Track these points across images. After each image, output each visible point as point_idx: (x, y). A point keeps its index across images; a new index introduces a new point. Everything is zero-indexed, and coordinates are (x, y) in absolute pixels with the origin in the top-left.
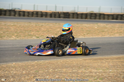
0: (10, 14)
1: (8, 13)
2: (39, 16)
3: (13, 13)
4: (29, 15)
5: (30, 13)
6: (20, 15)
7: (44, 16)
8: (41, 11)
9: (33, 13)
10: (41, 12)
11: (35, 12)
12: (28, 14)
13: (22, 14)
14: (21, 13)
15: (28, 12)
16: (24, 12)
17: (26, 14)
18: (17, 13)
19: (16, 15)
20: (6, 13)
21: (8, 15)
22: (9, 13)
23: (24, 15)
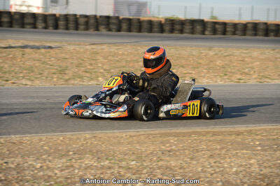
0: (193, 29)
1: (188, 27)
2: (260, 33)
3: (199, 28)
4: (237, 32)
5: (239, 27)
6: (214, 32)
7: (272, 34)
9: (245, 26)
10: (266, 24)
11: (249, 25)
12: (233, 30)
13: (219, 30)
14: (217, 26)
15: (235, 25)
16: (225, 24)
17: (228, 29)
18: (209, 26)
19: (207, 33)
20: (184, 26)
21: (187, 31)
22: (191, 27)
23: (224, 32)
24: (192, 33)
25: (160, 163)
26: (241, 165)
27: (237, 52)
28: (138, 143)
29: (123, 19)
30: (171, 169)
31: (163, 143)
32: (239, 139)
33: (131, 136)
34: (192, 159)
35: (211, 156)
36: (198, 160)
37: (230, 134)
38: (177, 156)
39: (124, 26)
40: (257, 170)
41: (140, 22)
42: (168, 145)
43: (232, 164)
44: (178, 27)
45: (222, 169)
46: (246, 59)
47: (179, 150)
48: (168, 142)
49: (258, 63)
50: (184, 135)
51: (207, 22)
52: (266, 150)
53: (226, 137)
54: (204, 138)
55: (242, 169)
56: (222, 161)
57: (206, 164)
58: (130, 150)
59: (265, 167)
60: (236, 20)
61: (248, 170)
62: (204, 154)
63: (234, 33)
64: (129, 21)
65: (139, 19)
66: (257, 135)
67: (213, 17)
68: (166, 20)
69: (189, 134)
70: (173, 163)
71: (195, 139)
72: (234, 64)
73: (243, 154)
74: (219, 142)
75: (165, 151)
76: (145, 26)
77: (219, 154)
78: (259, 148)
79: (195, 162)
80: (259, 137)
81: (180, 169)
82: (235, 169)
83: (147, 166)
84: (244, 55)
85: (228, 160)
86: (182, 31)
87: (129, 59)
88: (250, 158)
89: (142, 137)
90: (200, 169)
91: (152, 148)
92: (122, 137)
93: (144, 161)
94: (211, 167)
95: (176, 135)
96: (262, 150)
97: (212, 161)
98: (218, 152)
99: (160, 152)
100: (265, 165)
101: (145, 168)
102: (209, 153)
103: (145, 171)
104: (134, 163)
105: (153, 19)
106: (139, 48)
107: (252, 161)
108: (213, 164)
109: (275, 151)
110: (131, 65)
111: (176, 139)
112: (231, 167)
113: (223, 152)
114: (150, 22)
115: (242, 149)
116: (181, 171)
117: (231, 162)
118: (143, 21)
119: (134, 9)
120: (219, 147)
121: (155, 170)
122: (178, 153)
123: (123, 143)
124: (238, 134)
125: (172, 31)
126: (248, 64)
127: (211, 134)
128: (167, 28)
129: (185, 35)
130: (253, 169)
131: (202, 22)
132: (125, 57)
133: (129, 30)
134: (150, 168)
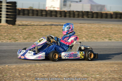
25: (110, 76)
28: (100, 67)
29: (95, 12)
31: (111, 67)
33: (97, 64)
38: (117, 73)
39: (95, 16)
42: (113, 68)
44: (119, 16)
47: (118, 70)
48: (113, 67)
50: (121, 64)
58: (96, 70)
64: (97, 13)
65: (101, 13)
68: (114, 13)
70: (116, 76)
75: (112, 71)
76: (104, 15)
81: (119, 79)
83: (104, 77)
86: (121, 18)
87: (96, 30)
89: (102, 64)
91: (106, 69)
92: (93, 64)
93: (103, 75)
99: (110, 71)
101: (103, 78)
104: (98, 76)
105: (108, 12)
106: (101, 25)
110: (97, 33)
111: (117, 65)
114: (106, 14)
118: (104, 13)
119: (99, 8)
121: (107, 79)
122: (118, 72)
123: (93, 67)
125: (116, 18)
128: (114, 16)
132: (94, 29)
133: (97, 17)
134: (105, 78)
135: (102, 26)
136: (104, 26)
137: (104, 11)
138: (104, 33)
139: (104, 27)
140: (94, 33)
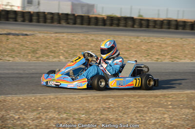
0: (125, 23)
1: (122, 22)
2: (173, 27)
3: (130, 23)
4: (156, 26)
5: (158, 23)
6: (141, 26)
7: (181, 28)
8: (176, 19)
9: (162, 22)
10: (176, 21)
11: (165, 22)
12: (154, 25)
13: (144, 24)
14: (143, 22)
15: (155, 21)
16: (148, 21)
17: (150, 24)
18: (137, 24)
19: (135, 26)
20: (120, 22)
21: (122, 25)
22: (125, 22)
23: (148, 26)
24: (126, 26)
25: (102, 116)
26: (158, 119)
27: (156, 40)
28: (87, 102)
29: (78, 16)
30: (110, 121)
31: (104, 102)
32: (157, 100)
33: (82, 97)
34: (124, 113)
35: (137, 112)
36: (128, 114)
37: (151, 96)
38: (113, 111)
39: (78, 21)
40: (169, 122)
41: (89, 18)
42: (107, 104)
43: (152, 117)
44: (115, 22)
45: (144, 121)
46: (163, 45)
47: (115, 107)
48: (107, 101)
49: (171, 48)
50: (119, 97)
51: (136, 19)
52: (175, 108)
53: (148, 99)
54: (133, 99)
55: (158, 121)
56: (144, 116)
57: (134, 117)
58: (81, 107)
59: (175, 120)
60: (156, 18)
61: (162, 122)
62: (132, 110)
63: (154, 27)
64: (82, 17)
65: (89, 16)
66: (169, 98)
67: (140, 16)
68: (108, 17)
69: (122, 97)
70: (111, 116)
71: (127, 100)
72: (154, 48)
73: (160, 110)
74: (143, 102)
76: (93, 21)
77: (142, 111)
78: (170, 107)
79: (126, 116)
80: (170, 99)
81: (116, 120)
82: (153, 121)
83: (93, 118)
84: (161, 42)
85: (149, 115)
86: (118, 25)
87: (81, 44)
88: (164, 114)
89: (90, 98)
90: (129, 121)
91: (96, 106)
92: (75, 98)
93: (91, 114)
94: (138, 119)
95: (113, 97)
96: (173, 108)
97: (138, 115)
98: (142, 109)
99: (102, 109)
100: (174, 118)
101: (91, 120)
102: (136, 110)
103: (91, 122)
104: (83, 116)
105: (98, 16)
106: (88, 36)
107: (166, 116)
108: (138, 118)
109: (181, 109)
111: (113, 99)
112: (151, 120)
113: (146, 109)
114: (96, 18)
115: (159, 107)
116: (116, 122)
117: (151, 116)
118: (92, 17)
119: (85, 9)
120: (143, 106)
121: (98, 121)
122: (114, 110)
123: (76, 102)
124: (156, 97)
125: (111, 25)
126: (163, 48)
127: (137, 97)
128: (108, 22)
129: (121, 28)
130: (166, 121)
131: (132, 19)
132: (78, 42)
133: (82, 24)
134: (95, 120)
135: (90, 38)
136: (93, 37)
137: (93, 15)
138: (94, 48)
139: (92, 39)
140: (78, 49)
